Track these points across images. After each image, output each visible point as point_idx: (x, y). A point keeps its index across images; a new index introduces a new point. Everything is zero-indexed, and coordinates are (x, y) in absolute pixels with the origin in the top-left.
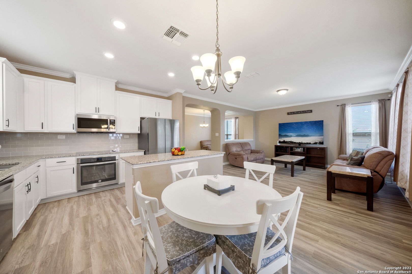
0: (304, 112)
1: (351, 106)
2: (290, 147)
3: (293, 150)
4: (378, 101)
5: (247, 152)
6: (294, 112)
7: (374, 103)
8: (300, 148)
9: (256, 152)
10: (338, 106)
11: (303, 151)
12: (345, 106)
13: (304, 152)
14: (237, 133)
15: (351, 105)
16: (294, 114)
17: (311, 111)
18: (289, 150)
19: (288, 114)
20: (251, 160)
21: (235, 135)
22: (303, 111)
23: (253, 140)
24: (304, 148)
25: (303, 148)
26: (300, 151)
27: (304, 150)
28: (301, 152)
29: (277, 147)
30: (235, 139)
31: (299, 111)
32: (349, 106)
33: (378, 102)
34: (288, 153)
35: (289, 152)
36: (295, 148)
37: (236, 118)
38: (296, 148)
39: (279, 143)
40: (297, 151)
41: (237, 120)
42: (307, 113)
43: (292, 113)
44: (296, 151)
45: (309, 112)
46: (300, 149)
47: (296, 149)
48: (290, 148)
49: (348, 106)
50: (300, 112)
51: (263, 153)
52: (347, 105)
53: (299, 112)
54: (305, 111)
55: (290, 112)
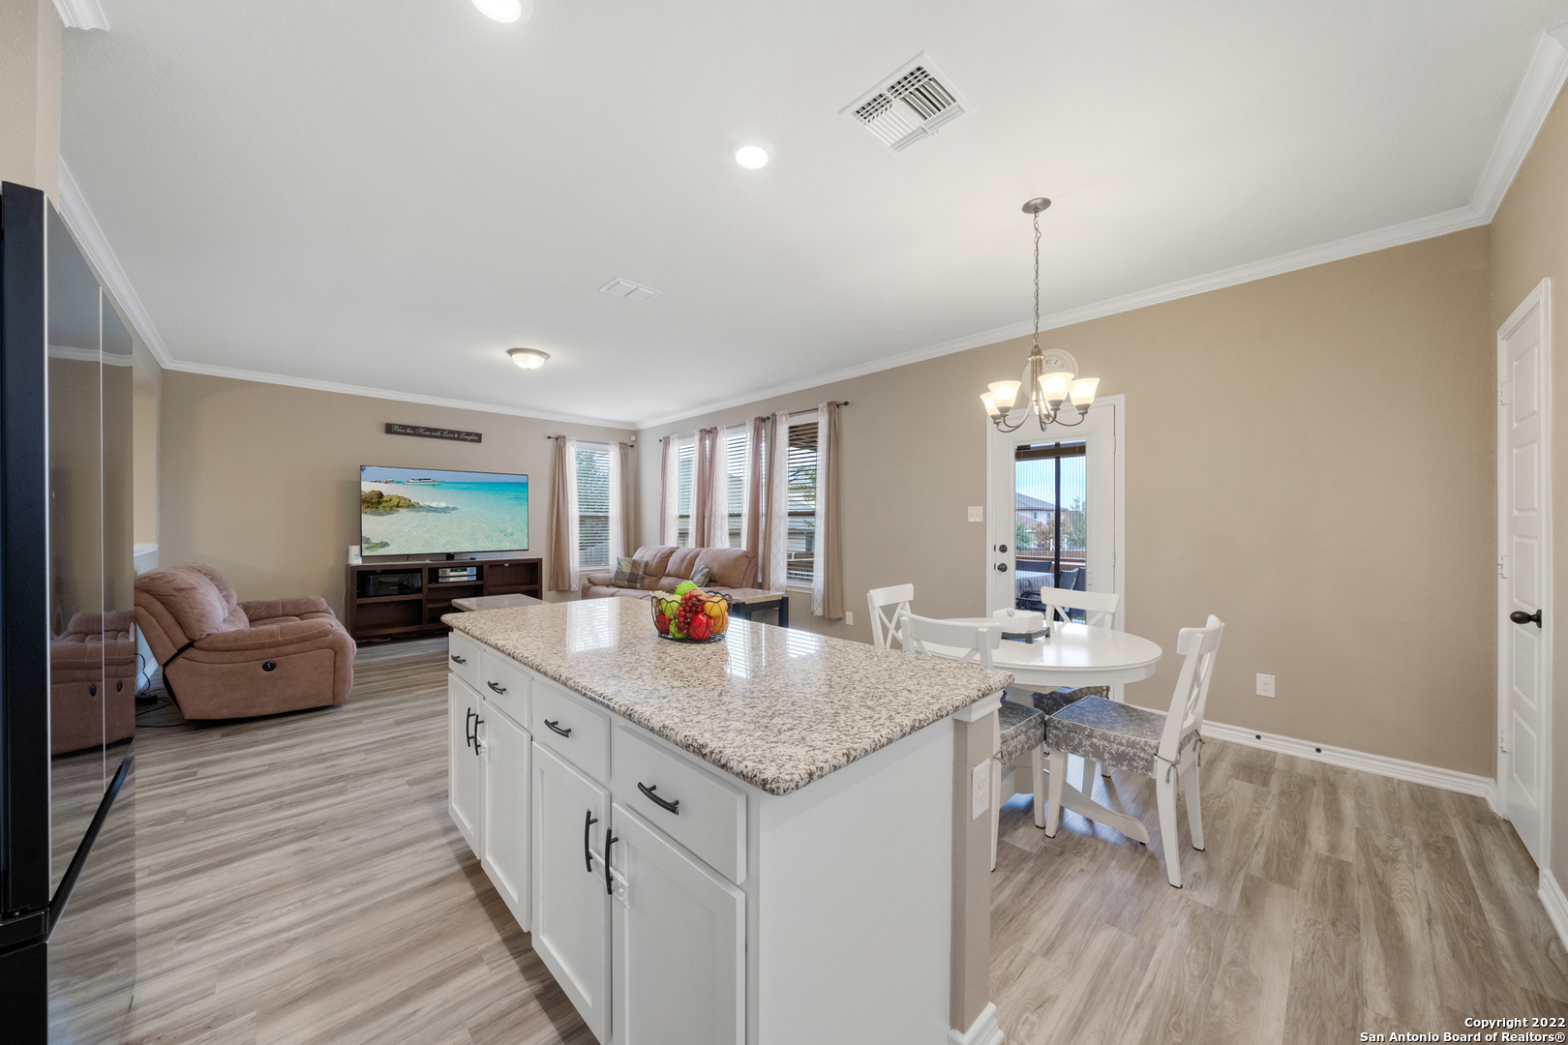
0: (456, 436)
2: (429, 569)
3: (440, 580)
4: (617, 444)
6: (417, 428)
7: (610, 447)
8: (468, 569)
10: (549, 437)
11: (475, 578)
12: (564, 443)
13: (479, 583)
15: (575, 444)
16: (414, 435)
17: (477, 438)
18: (422, 581)
19: (390, 429)
22: (451, 432)
24: (482, 566)
25: (475, 568)
26: (466, 579)
27: (479, 574)
28: (471, 584)
31: (439, 430)
32: (573, 445)
33: (618, 448)
34: (422, 592)
35: (426, 590)
36: (449, 570)
38: (452, 571)
40: (457, 579)
42: (466, 440)
43: (408, 431)
44: (452, 580)
45: (471, 441)
46: (466, 573)
47: (452, 574)
49: (571, 444)
50: (442, 433)
52: (568, 442)
53: (433, 430)
54: (459, 433)
55: (400, 426)
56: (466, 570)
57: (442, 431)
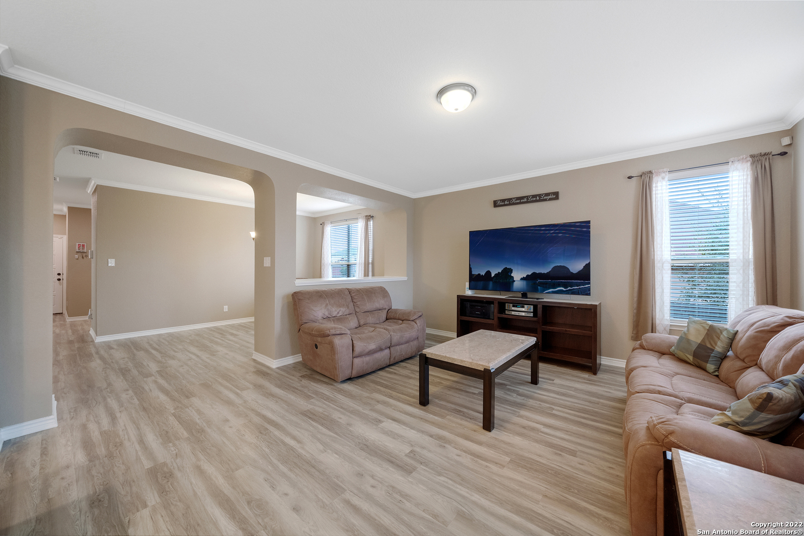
0: (538, 198)
1: (666, 179)
2: (499, 303)
3: (507, 312)
4: (749, 159)
5: (371, 319)
6: (511, 199)
7: (739, 165)
8: (526, 306)
9: (399, 319)
10: (630, 178)
11: (532, 315)
12: (650, 179)
13: (535, 319)
14: (370, 261)
15: (667, 176)
16: (510, 204)
17: (555, 196)
18: (496, 311)
19: (496, 204)
20: (367, 350)
21: (366, 264)
22: (534, 196)
23: (405, 278)
24: (535, 307)
25: (532, 307)
26: (523, 314)
27: (535, 312)
28: (527, 319)
29: (463, 302)
30: (365, 276)
31: (525, 197)
32: (663, 178)
33: (749, 164)
34: (493, 319)
35: (496, 319)
36: (511, 305)
37: (369, 218)
38: (513, 306)
39: (470, 288)
40: (517, 313)
41: (371, 222)
42: (545, 200)
43: (506, 203)
44: (513, 313)
45: (550, 199)
46: (523, 309)
47: (513, 308)
48: (496, 305)
49: (660, 178)
50: (527, 199)
51: (418, 322)
52: (658, 174)
53: (523, 198)
54: (539, 195)
55: (501, 200)
56: (523, 307)
57: (527, 197)
